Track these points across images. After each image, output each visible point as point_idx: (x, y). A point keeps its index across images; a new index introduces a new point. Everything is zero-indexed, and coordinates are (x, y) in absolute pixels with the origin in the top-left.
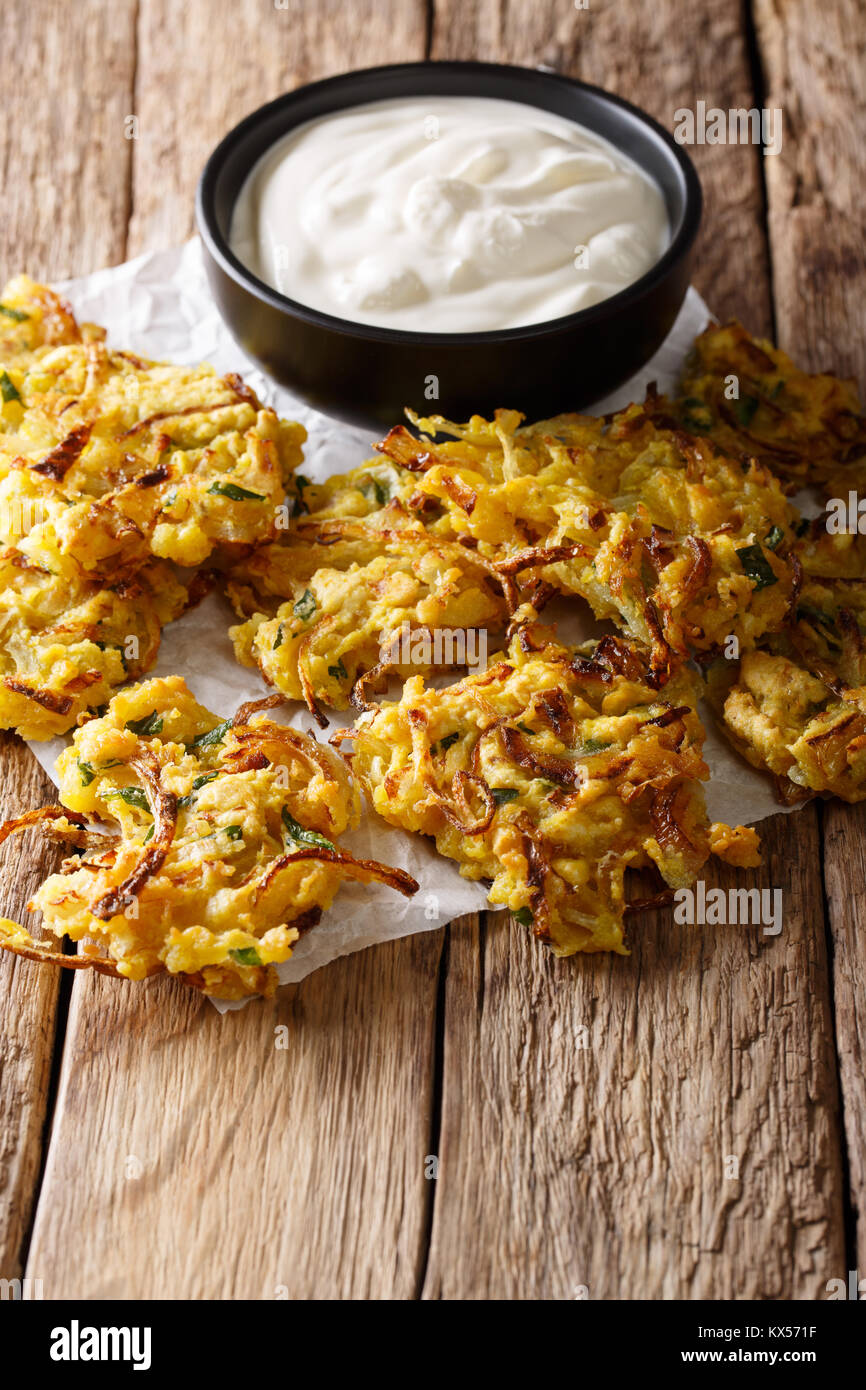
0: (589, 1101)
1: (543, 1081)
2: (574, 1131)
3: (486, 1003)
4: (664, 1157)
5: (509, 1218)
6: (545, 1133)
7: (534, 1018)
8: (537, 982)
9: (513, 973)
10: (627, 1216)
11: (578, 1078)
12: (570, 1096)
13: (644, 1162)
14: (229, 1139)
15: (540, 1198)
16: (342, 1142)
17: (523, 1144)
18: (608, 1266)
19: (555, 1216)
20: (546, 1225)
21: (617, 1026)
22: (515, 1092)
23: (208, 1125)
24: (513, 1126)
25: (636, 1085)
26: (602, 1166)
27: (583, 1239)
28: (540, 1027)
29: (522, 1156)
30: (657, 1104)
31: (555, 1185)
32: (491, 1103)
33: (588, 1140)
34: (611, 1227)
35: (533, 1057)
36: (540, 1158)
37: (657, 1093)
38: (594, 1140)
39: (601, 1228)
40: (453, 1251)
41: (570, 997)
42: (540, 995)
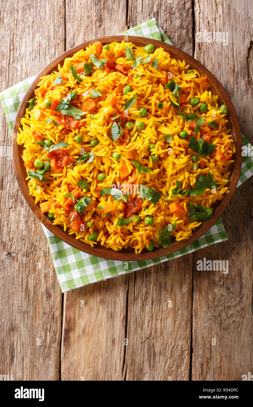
0: (152, 324)
1: (144, 319)
2: (149, 331)
3: (135, 302)
4: (163, 337)
5: (138, 350)
6: (144, 332)
7: (143, 305)
8: (144, 297)
9: (140, 295)
10: (157, 349)
11: (150, 319)
12: (148, 323)
13: (160, 338)
14: (92, 330)
15: (143, 346)
16: (111, 332)
17: (140, 334)
18: (153, 360)
19: (146, 349)
20: (144, 352)
21: (157, 307)
22: (139, 323)
23: (89, 326)
24: (139, 330)
25: (159, 321)
26: (153, 339)
27: (150, 355)
28: (144, 307)
29: (140, 337)
30: (163, 325)
31: (146, 343)
32: (136, 325)
33: (151, 333)
34: (154, 352)
35: (143, 314)
36: (143, 337)
37: (163, 322)
38: (152, 333)
39: (153, 352)
40: (129, 358)
41: (149, 300)
42: (144, 300)
